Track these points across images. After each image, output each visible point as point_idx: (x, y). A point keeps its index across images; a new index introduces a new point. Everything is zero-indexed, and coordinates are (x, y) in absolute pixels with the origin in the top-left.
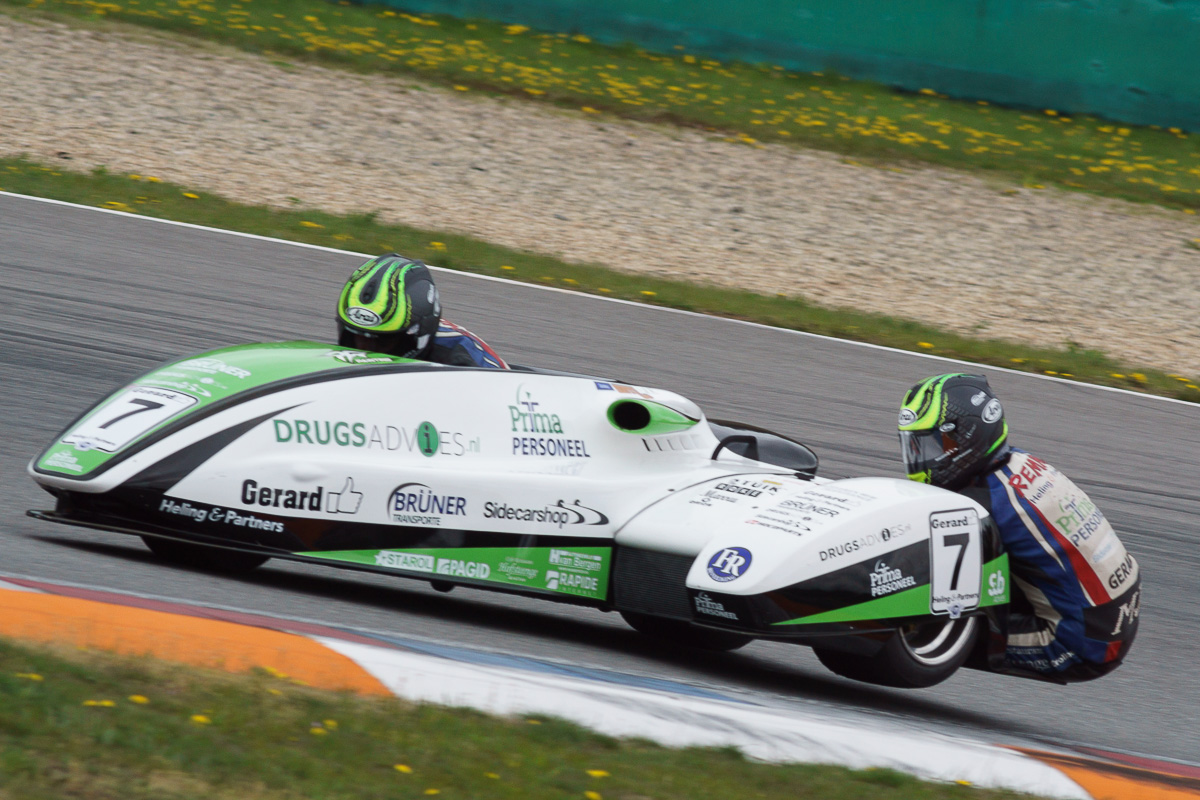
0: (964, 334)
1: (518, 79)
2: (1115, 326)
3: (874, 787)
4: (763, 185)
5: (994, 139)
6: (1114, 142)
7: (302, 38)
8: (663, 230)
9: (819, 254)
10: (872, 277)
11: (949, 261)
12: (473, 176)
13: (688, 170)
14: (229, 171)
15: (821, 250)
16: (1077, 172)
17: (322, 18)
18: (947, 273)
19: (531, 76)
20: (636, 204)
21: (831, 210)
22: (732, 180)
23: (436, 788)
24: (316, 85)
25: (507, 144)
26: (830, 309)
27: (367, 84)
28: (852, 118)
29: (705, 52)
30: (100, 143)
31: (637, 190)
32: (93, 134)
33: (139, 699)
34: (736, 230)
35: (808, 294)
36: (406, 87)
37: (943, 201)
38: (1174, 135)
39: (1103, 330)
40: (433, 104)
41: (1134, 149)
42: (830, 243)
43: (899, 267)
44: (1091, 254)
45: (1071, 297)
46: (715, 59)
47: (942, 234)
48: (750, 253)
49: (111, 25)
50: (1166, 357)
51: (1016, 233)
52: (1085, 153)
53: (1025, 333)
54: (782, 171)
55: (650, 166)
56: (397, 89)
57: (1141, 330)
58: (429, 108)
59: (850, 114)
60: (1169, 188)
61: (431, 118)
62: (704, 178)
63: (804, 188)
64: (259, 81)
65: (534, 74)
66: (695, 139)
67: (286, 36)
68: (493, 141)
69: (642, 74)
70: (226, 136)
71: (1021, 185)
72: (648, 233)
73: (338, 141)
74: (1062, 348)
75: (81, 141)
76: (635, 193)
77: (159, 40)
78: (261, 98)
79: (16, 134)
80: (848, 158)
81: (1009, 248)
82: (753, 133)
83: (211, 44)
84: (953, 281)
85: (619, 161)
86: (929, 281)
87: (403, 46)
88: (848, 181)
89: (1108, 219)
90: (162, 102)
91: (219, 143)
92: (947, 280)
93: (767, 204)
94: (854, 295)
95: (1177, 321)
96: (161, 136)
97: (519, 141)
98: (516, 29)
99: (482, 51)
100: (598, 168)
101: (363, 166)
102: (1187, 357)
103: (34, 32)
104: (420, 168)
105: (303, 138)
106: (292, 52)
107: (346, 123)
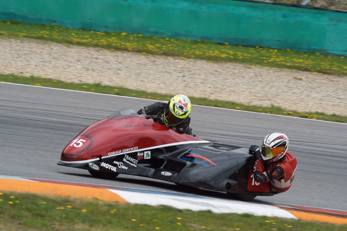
0: (246, 104)
1: (126, 46)
2: (281, 100)
3: (245, 218)
4: (189, 69)
5: (244, 54)
6: (274, 54)
7: (72, 39)
8: (167, 82)
9: (206, 86)
10: (220, 91)
11: (237, 86)
12: (119, 71)
13: (170, 67)
14: (61, 74)
15: (206, 85)
16: (265, 62)
17: (77, 34)
18: (237, 89)
19: (129, 45)
20: (159, 76)
21: (206, 75)
22: (181, 69)
23: (142, 224)
24: (77, 51)
25: (125, 63)
26: (213, 100)
27: (89, 50)
28: (209, 51)
29: (171, 37)
30: (29, 69)
31: (159, 72)
32: (26, 67)
33: (69, 207)
34: (185, 81)
35: (207, 97)
36: (98, 50)
37: (233, 71)
38: (288, 51)
39: (279, 101)
40: (106, 54)
41: (279, 55)
42: (208, 83)
43: (226, 88)
44: (271, 82)
45: (269, 93)
46: (173, 38)
47: (234, 79)
48: (190, 87)
49: (25, 39)
50: (295, 107)
51: (252, 78)
52: (267, 57)
53: (260, 103)
54: (193, 66)
55: (161, 66)
56: (97, 51)
57: (287, 100)
58: (105, 55)
59: (208, 50)
60: (288, 64)
61: (106, 58)
62: (175, 68)
63: (199, 70)
64: (62, 51)
65: (130, 45)
66: (171, 59)
67: (68, 39)
68: (121, 62)
69: (156, 43)
70: (57, 65)
71: (252, 66)
72: (164, 83)
73: (84, 65)
74: (270, 106)
75: (25, 69)
76: (158, 73)
77: (37, 42)
78: (64, 55)
79: (8, 68)
80: (209, 61)
81: (251, 82)
82: (185, 57)
83: (50, 42)
84: (239, 91)
85: (153, 65)
86: (234, 91)
87: (97, 40)
88: (209, 67)
89: (274, 73)
90: (40, 57)
91: (57, 67)
92: (238, 91)
93: (191, 74)
94: (217, 96)
95: (296, 98)
96: (43, 66)
97: (128, 62)
98: (124, 34)
99: (116, 40)
100: (148, 68)
101: (92, 71)
102: (300, 107)
103: (6, 42)
104: (105, 70)
105: (76, 64)
106: (70, 43)
107: (85, 60)
